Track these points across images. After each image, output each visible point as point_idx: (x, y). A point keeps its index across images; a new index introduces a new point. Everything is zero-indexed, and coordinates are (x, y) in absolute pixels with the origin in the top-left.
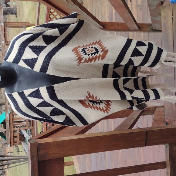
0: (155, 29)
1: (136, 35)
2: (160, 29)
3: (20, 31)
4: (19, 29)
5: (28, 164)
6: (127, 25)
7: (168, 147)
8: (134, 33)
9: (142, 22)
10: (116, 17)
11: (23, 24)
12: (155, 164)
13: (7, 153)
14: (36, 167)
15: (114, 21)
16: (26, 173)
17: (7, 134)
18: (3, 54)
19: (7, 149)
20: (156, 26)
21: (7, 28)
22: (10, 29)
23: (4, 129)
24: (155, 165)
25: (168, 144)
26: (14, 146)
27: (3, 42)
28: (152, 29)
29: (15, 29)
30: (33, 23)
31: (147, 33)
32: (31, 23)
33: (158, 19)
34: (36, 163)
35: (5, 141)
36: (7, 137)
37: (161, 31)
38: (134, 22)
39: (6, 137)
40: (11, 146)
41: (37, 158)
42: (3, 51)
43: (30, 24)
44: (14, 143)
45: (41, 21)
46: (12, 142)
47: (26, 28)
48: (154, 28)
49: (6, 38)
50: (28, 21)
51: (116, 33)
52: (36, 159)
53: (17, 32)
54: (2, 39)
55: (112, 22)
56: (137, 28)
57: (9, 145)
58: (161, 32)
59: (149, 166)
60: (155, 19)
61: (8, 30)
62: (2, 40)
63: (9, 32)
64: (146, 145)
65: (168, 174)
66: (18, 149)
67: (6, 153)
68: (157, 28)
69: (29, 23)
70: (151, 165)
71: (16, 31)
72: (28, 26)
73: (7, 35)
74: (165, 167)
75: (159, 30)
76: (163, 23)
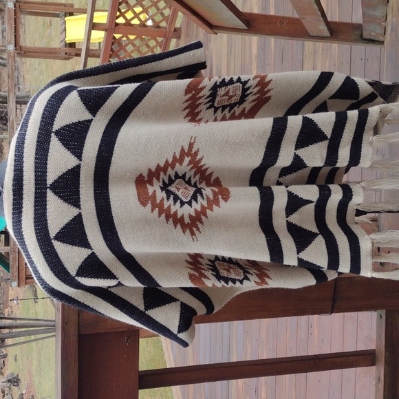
0: (368, 37)
1: (321, 49)
2: (381, 39)
3: (51, 25)
4: (48, 18)
5: (54, 338)
6: (305, 24)
7: (384, 317)
8: (317, 43)
9: (336, 19)
10: (276, 5)
11: (57, 7)
12: (351, 356)
13: (11, 300)
14: (74, 349)
15: (272, 13)
16: (50, 345)
17: (11, 259)
18: (10, 75)
19: (10, 291)
20: (371, 31)
21: (22, 16)
22: (29, 17)
23: (5, 246)
24: (351, 358)
25: (384, 311)
26: (27, 286)
27: (11, 47)
28: (361, 36)
29: (40, 18)
30: (82, 8)
31: (346, 47)
32: (76, 6)
33: (378, 13)
34: (74, 338)
35: (7, 274)
36: (11, 264)
37: (382, 43)
38: (321, 18)
39: (9, 264)
40: (19, 285)
41: (77, 329)
42: (10, 68)
43: (76, 9)
44: (27, 278)
45: (101, 4)
46: (23, 276)
47: (66, 19)
48: (366, 35)
49: (18, 38)
50: (70, 2)
51: (275, 41)
52: (73, 330)
53: (44, 25)
54: (9, 40)
55: (267, 13)
56: (327, 33)
57: (15, 284)
58: (380, 46)
59: (336, 359)
60: (371, 12)
61: (23, 21)
62: (10, 43)
63: (27, 25)
64: (332, 310)
65: (379, 379)
66: (36, 291)
67: (7, 301)
68: (373, 35)
69: (72, 6)
70: (340, 357)
71: (42, 23)
72: (71, 14)
73: (21, 32)
74: (373, 363)
75: (377, 39)
76: (392, 23)
